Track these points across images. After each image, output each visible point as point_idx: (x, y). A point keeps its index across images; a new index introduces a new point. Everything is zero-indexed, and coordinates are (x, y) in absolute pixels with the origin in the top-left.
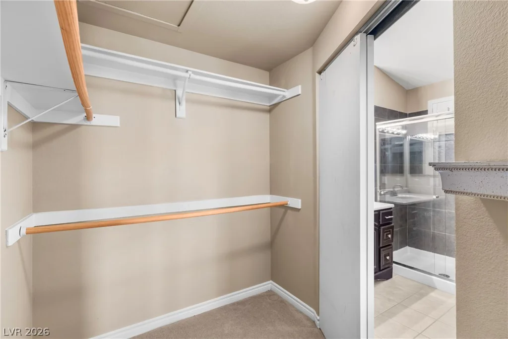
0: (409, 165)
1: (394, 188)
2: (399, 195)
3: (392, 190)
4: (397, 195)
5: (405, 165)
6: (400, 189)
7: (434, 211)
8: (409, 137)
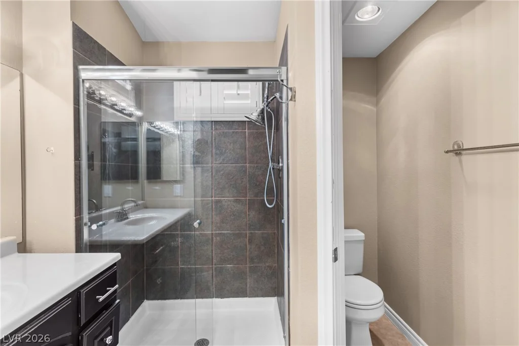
0: (145, 165)
1: (122, 204)
2: (132, 217)
3: (118, 208)
4: (128, 218)
5: (140, 165)
6: (133, 204)
7: (182, 236)
8: (145, 126)
